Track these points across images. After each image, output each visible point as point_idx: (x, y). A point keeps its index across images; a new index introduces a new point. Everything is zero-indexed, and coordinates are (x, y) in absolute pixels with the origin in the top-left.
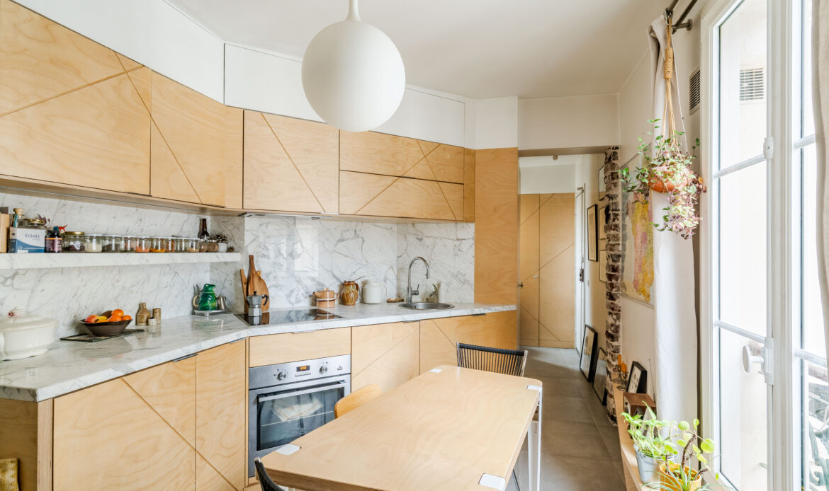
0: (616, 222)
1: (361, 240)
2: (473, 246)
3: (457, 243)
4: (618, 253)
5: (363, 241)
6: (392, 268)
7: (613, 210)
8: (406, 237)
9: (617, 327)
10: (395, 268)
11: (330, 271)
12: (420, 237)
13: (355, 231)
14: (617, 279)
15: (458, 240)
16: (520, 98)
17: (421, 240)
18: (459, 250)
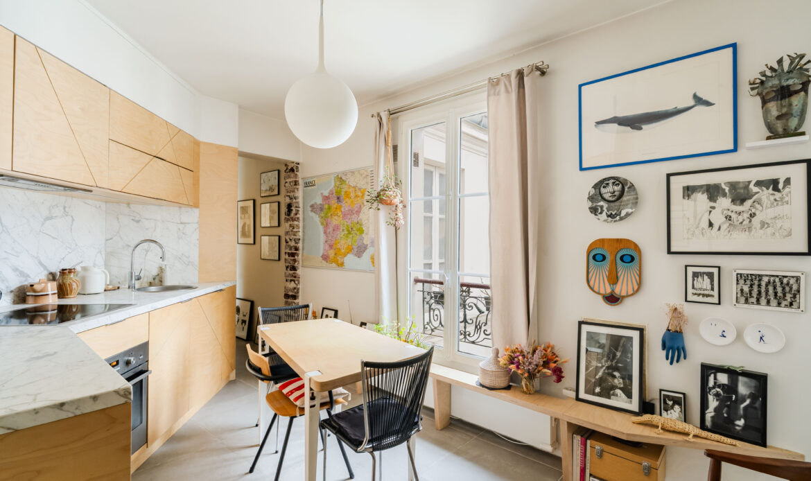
0: (298, 216)
1: (70, 219)
2: (198, 230)
3: (181, 227)
4: (298, 237)
5: (73, 220)
6: (100, 252)
7: (296, 207)
8: (118, 219)
9: (298, 289)
10: (103, 253)
11: (36, 258)
12: (137, 219)
13: (65, 208)
14: (298, 256)
15: (182, 223)
16: (240, 107)
17: (138, 222)
18: (183, 233)
